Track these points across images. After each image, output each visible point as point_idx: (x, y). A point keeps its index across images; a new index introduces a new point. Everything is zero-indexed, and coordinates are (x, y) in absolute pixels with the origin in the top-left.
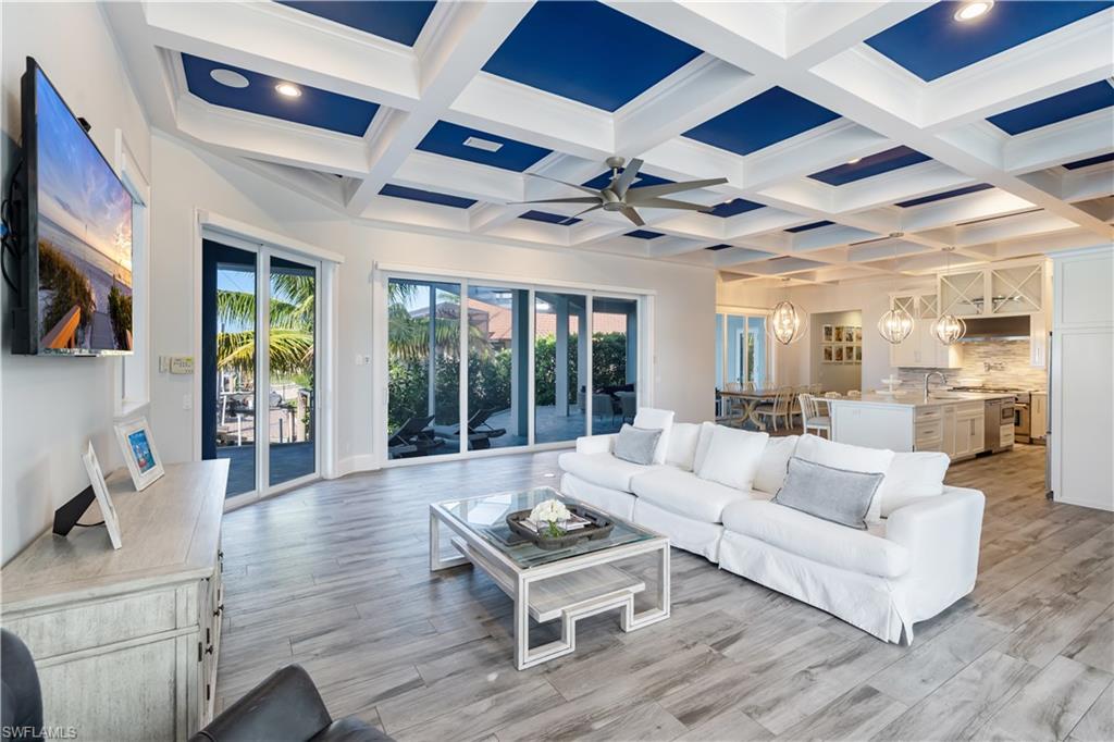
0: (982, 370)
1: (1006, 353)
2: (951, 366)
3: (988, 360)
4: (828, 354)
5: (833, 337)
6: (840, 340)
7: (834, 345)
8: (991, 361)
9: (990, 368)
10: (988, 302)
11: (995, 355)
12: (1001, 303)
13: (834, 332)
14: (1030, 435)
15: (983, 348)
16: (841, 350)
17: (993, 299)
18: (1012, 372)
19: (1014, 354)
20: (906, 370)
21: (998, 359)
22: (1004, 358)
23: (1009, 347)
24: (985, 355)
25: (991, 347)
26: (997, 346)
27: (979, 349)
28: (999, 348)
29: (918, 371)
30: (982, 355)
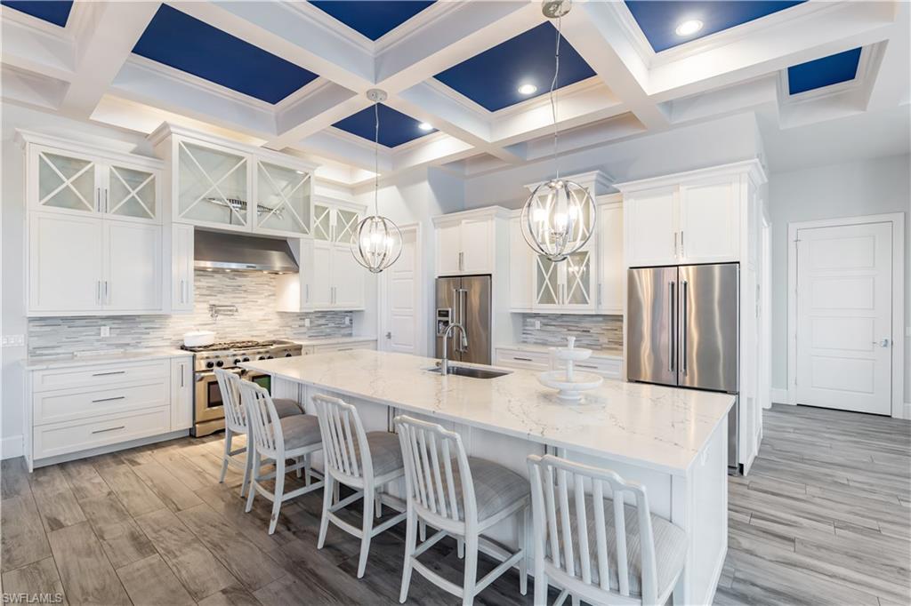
0: (207, 316)
1: (237, 289)
3: (214, 301)
8: (216, 301)
10: (252, 210)
17: (258, 206)
18: (244, 317)
19: (245, 291)
20: (48, 322)
21: (226, 298)
22: (234, 297)
23: (240, 281)
24: (208, 292)
25: (215, 280)
26: (225, 278)
27: (200, 281)
28: (227, 281)
29: (78, 323)
30: (205, 292)
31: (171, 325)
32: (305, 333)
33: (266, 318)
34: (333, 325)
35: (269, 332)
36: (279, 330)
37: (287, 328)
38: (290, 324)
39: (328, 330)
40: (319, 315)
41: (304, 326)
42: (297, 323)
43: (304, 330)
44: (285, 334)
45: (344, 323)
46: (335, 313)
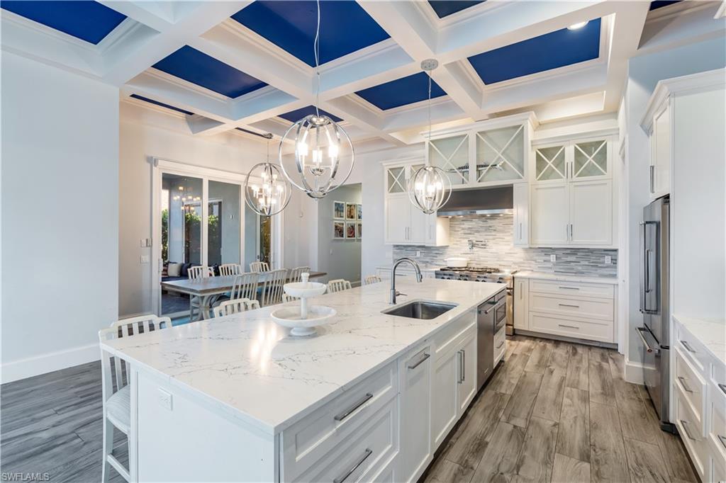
0: (467, 248)
1: (488, 229)
2: (439, 244)
3: (472, 238)
4: (339, 231)
5: (345, 214)
6: (352, 217)
7: (346, 222)
8: (474, 238)
9: (473, 246)
10: (472, 170)
11: (478, 232)
12: (485, 170)
13: (346, 209)
14: (512, 325)
15: (468, 223)
16: (353, 227)
17: (478, 166)
18: (494, 250)
19: (495, 230)
20: (400, 247)
21: (481, 236)
22: (486, 235)
23: (490, 222)
24: (469, 232)
25: (474, 223)
26: (480, 222)
27: (463, 224)
28: (481, 224)
29: (410, 248)
30: (467, 232)
31: (448, 253)
32: (551, 268)
33: (512, 251)
34: (587, 263)
35: (514, 263)
36: (523, 263)
37: (533, 262)
38: (535, 258)
39: (580, 268)
40: (568, 251)
41: (549, 261)
42: (541, 258)
43: (550, 265)
44: (530, 267)
45: (603, 263)
46: (591, 251)
